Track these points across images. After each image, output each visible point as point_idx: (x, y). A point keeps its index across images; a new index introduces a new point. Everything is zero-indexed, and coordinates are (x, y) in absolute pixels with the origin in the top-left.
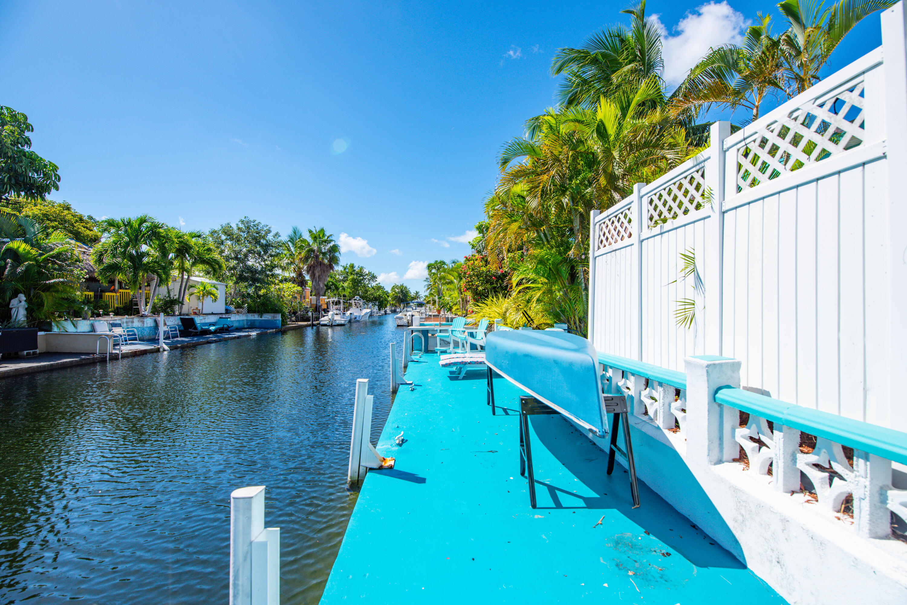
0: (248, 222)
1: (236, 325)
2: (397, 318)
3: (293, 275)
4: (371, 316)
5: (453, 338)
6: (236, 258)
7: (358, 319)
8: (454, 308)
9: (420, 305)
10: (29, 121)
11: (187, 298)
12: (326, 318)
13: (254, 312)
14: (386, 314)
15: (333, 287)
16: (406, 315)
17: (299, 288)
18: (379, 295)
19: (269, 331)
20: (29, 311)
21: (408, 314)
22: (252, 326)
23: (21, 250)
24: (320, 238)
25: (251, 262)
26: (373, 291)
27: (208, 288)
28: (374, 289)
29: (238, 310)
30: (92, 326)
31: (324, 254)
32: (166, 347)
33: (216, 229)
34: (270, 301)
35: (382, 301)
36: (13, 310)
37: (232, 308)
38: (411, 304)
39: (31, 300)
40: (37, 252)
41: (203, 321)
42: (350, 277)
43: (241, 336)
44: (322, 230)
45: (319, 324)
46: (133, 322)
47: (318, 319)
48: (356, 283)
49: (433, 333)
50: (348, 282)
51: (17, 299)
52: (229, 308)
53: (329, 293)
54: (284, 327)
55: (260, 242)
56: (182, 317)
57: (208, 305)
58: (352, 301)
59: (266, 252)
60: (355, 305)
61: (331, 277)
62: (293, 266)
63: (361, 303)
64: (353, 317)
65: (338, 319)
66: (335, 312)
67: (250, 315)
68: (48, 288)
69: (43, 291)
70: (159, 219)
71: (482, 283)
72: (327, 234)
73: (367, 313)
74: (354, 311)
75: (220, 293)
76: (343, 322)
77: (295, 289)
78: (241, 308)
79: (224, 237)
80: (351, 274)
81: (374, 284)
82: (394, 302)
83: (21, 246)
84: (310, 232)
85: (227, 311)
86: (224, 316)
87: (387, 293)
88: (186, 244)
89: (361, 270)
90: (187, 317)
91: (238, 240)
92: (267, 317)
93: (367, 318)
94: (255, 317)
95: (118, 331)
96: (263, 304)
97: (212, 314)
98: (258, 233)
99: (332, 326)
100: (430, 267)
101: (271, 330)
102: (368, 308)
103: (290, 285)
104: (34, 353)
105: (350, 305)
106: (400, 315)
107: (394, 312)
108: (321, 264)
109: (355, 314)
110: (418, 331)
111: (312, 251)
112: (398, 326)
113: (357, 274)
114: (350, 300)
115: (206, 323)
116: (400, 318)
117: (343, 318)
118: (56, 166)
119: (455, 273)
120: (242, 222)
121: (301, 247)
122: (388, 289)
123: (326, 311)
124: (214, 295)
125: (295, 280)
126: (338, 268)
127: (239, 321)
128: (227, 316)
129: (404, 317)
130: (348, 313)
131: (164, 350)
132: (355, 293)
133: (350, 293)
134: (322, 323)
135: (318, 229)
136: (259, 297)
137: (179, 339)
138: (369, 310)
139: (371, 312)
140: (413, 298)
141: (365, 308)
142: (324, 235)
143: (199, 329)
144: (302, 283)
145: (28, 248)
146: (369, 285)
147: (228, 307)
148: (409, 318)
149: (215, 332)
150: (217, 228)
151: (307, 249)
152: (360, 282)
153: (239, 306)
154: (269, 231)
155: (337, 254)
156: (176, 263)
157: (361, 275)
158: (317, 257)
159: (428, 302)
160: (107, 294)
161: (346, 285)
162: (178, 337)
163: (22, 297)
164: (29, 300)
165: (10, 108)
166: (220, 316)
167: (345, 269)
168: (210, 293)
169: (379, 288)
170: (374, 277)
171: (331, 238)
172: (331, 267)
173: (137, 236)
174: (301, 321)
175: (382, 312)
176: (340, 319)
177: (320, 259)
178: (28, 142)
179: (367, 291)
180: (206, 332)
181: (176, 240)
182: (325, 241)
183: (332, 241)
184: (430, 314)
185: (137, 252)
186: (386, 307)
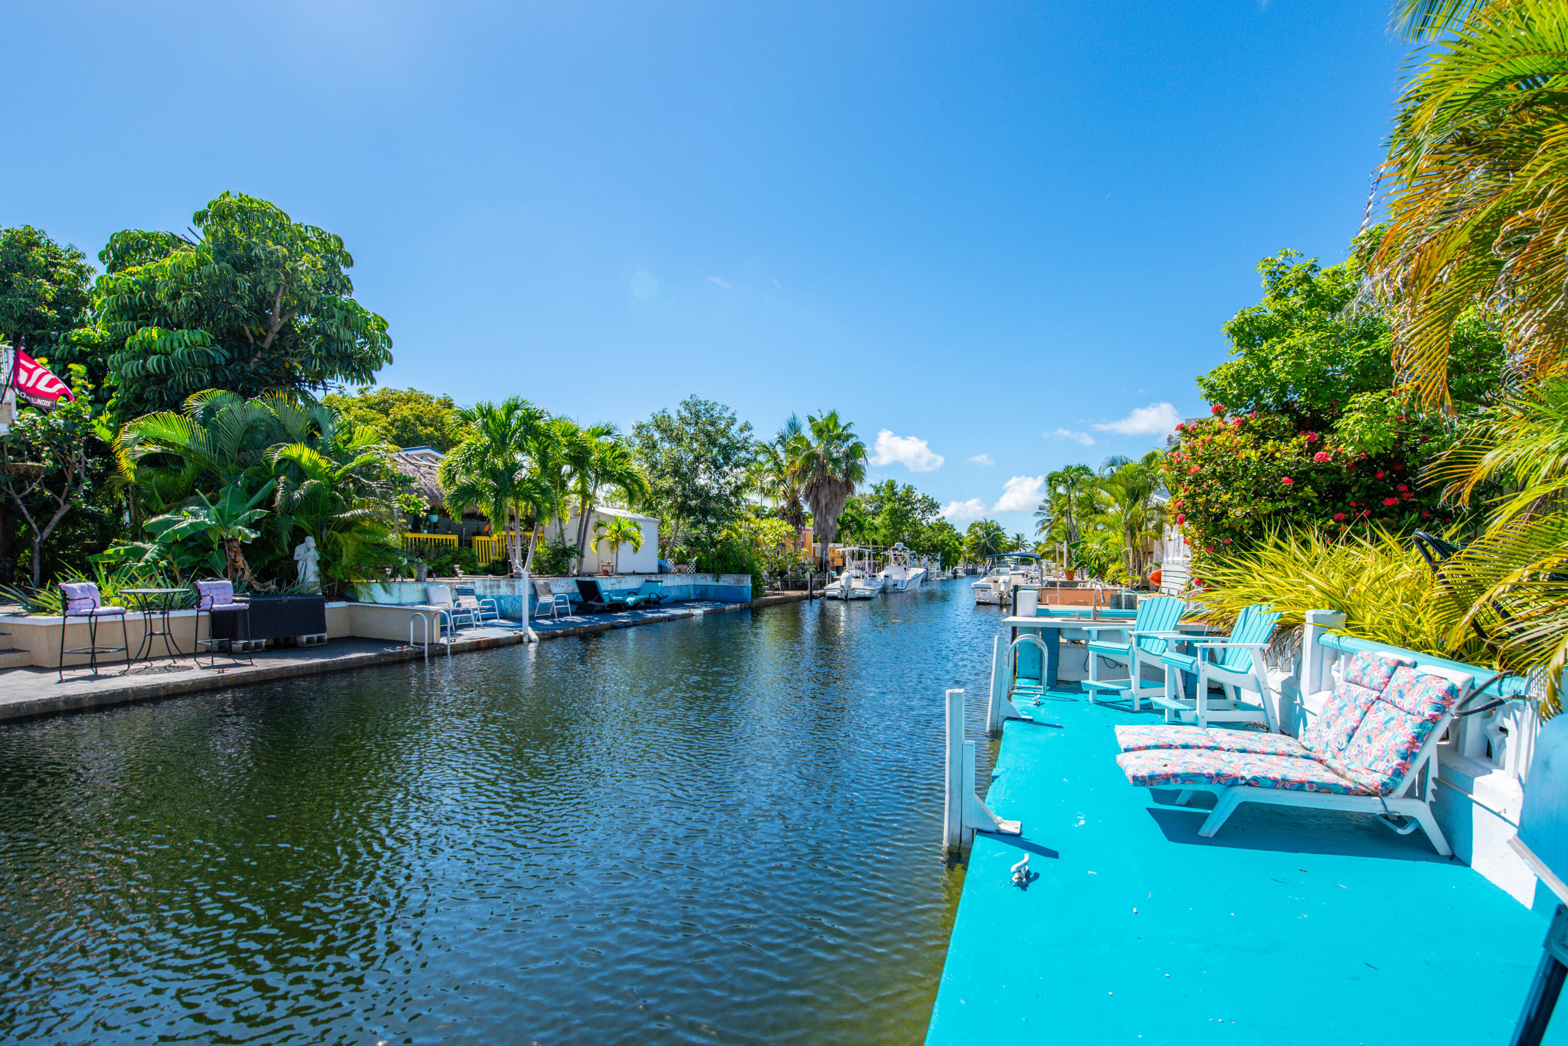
0: (695, 405)
1: (674, 594)
2: (977, 587)
3: (783, 503)
4: (926, 580)
5: (1141, 657)
6: (676, 472)
7: (899, 587)
8: (1112, 568)
9: (1025, 560)
10: (346, 249)
11: (591, 544)
12: (836, 584)
13: (707, 571)
14: (955, 577)
15: (854, 525)
16: (996, 582)
17: (791, 528)
18: (943, 541)
19: (727, 607)
20: (324, 565)
21: (1002, 579)
22: (701, 597)
23: (304, 460)
24: (829, 431)
25: (702, 480)
26: (930, 533)
27: (626, 527)
28: (933, 530)
29: (680, 566)
30: (426, 592)
31: (836, 461)
32: (533, 635)
33: (644, 422)
34: (733, 552)
35: (949, 552)
36: (300, 564)
37: (670, 563)
38: (1007, 559)
39: (325, 546)
40: (329, 462)
41: (617, 587)
42: (888, 506)
43: (674, 616)
44: (833, 416)
45: (823, 595)
46: (499, 587)
47: (822, 585)
48: (899, 518)
49: (1074, 636)
50: (882, 516)
51: (304, 545)
52: (664, 564)
53: (847, 536)
54: (755, 601)
55: (716, 440)
56: (580, 579)
57: (626, 559)
58: (890, 553)
59: (727, 459)
60: (896, 559)
61: (852, 507)
62: (782, 488)
63: (907, 556)
64: (890, 583)
65: (860, 587)
66: (854, 572)
67: (699, 576)
68: (347, 526)
69: (340, 532)
70: (537, 403)
71: (1244, 499)
72: (842, 422)
73: (917, 576)
74: (893, 573)
75: (648, 536)
76: (867, 593)
77: (783, 528)
78: (685, 563)
79: (657, 436)
80: (889, 500)
81: (932, 519)
82: (973, 555)
83: (303, 454)
84: (811, 420)
85: (662, 570)
86: (654, 579)
87: (959, 538)
88: (582, 447)
89: (907, 492)
90: (588, 579)
91: (679, 440)
92: (727, 580)
93: (917, 585)
94: (707, 580)
95: (468, 602)
96: (721, 557)
97: (634, 573)
98: (713, 424)
99: (846, 600)
100: (1052, 480)
101: (732, 606)
102: (920, 566)
103: (775, 522)
104: (320, 640)
105: (886, 559)
106: (983, 581)
107: (972, 573)
108: (831, 481)
109: (895, 577)
110: (1033, 630)
111: (812, 457)
112: (978, 603)
113: (900, 500)
114: (885, 549)
115: (623, 591)
116: (984, 589)
117: (870, 585)
118: (383, 320)
119: (1119, 487)
120: (686, 404)
121: (794, 451)
122: (962, 530)
123: (839, 570)
124: (634, 540)
125: (785, 514)
126: (863, 489)
127: (680, 587)
128: (659, 578)
129: (992, 585)
130: (882, 574)
131: (530, 641)
132: (896, 535)
133: (885, 536)
134: (829, 593)
135: (825, 415)
136: (714, 543)
137: (570, 619)
138: (921, 571)
139: (927, 572)
140: (1012, 548)
141: (915, 566)
142: (836, 425)
143: (607, 600)
144: (797, 519)
145: (315, 456)
146: (924, 522)
147: (663, 562)
148: (1002, 588)
149: (636, 606)
150: (647, 419)
151: (804, 454)
152: (905, 515)
153: (682, 560)
154: (733, 421)
155: (861, 461)
156: (572, 484)
157: (908, 503)
158: (823, 467)
159: (1044, 556)
160: (478, 538)
161: (878, 521)
162: (568, 615)
163: (311, 541)
164: (321, 547)
165: (317, 229)
166: (647, 578)
167: (878, 492)
168: (627, 537)
169: (943, 526)
170: (933, 506)
171: (850, 431)
172: (849, 488)
173: (504, 436)
174: (792, 589)
175: (949, 573)
176: (862, 586)
177: (829, 472)
178: (346, 286)
179: (918, 533)
180: (619, 607)
181: (564, 441)
182: (838, 437)
183: (851, 436)
184: (1051, 579)
185: (505, 463)
186: (957, 563)
